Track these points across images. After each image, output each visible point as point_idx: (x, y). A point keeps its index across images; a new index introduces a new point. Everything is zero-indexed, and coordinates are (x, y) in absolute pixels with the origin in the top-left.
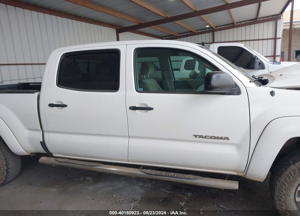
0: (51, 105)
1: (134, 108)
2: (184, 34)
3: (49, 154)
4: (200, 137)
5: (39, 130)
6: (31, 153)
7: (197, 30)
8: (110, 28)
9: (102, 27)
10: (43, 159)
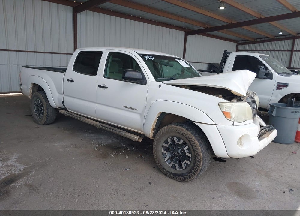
0: (68, 80)
1: (100, 86)
2: (262, 39)
3: (66, 109)
4: (126, 107)
5: (62, 94)
6: (59, 108)
7: (275, 36)
8: (179, 30)
9: (171, 30)
10: (62, 111)
